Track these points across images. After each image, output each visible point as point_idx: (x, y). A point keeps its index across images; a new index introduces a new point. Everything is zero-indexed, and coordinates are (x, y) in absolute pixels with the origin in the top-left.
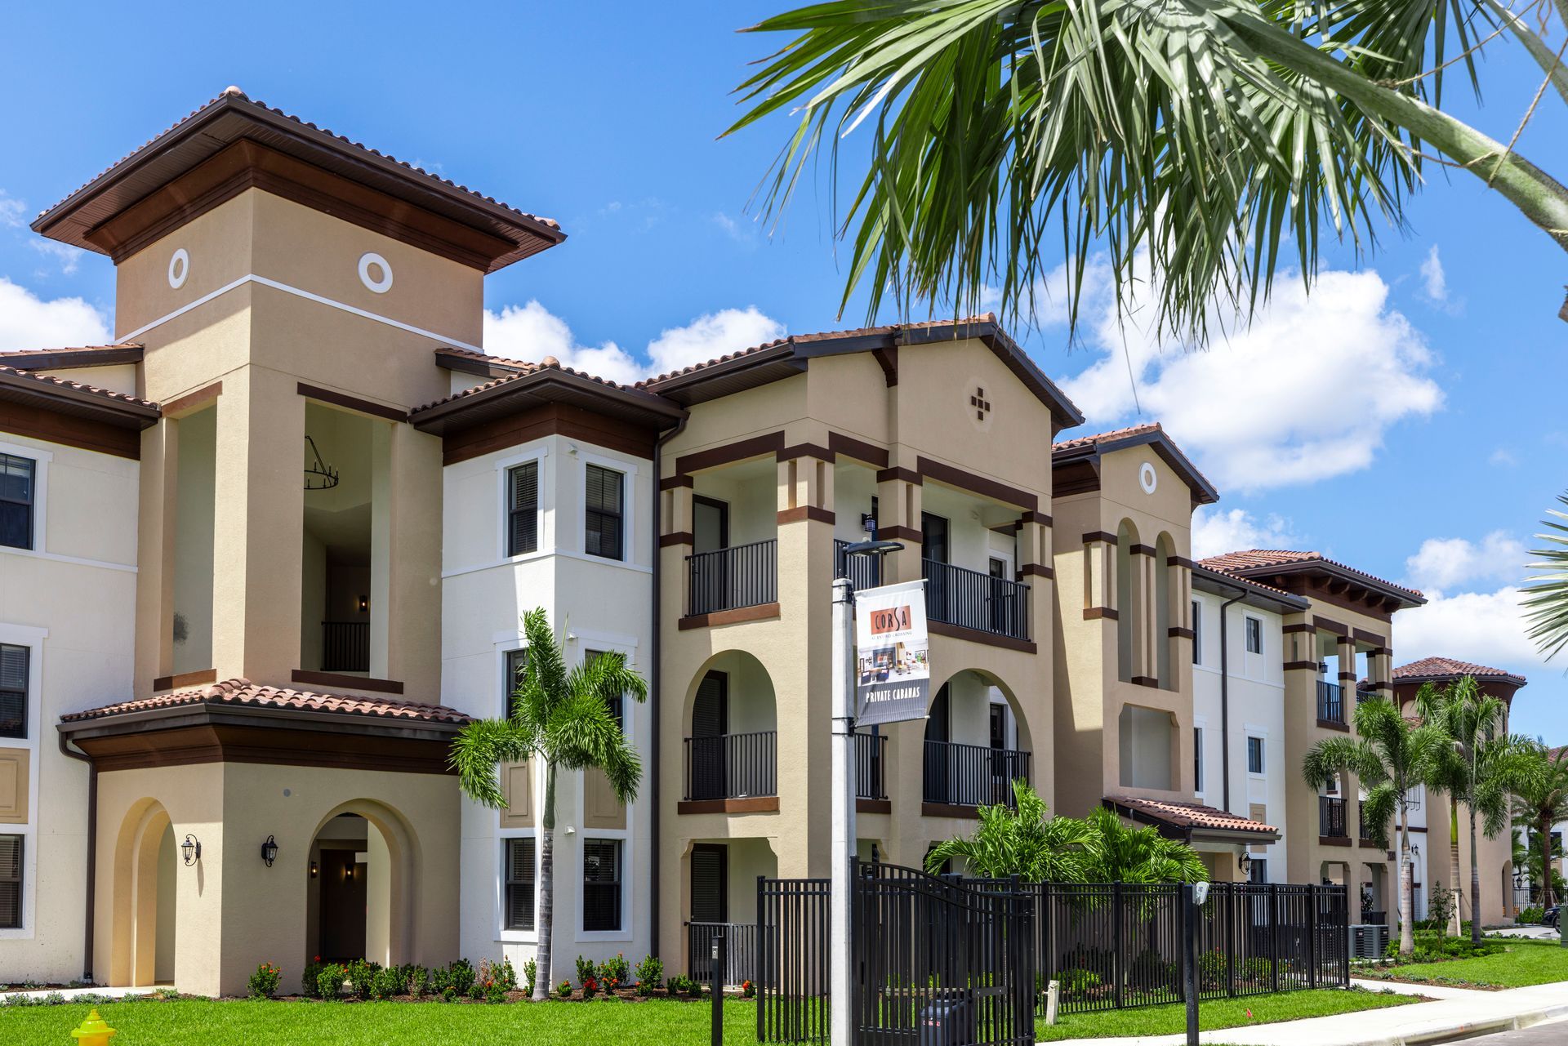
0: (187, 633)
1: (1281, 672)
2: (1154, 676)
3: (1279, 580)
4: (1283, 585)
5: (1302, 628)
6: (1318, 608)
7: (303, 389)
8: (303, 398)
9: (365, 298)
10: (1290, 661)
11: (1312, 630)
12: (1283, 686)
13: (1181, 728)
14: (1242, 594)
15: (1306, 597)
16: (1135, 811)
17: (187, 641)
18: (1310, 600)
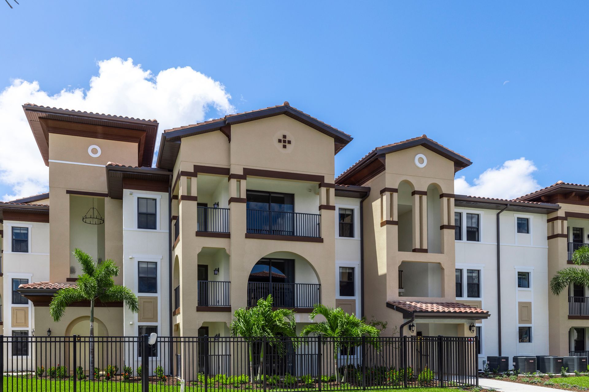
0: (76, 271)
1: (546, 241)
2: (425, 247)
3: (543, 198)
4: (546, 200)
5: (557, 218)
6: (564, 208)
7: (68, 192)
8: (69, 195)
9: (92, 160)
10: (551, 235)
11: (563, 219)
12: (548, 247)
13: (445, 270)
14: (506, 206)
15: (559, 204)
16: (396, 307)
17: (76, 274)
18: (560, 204)
